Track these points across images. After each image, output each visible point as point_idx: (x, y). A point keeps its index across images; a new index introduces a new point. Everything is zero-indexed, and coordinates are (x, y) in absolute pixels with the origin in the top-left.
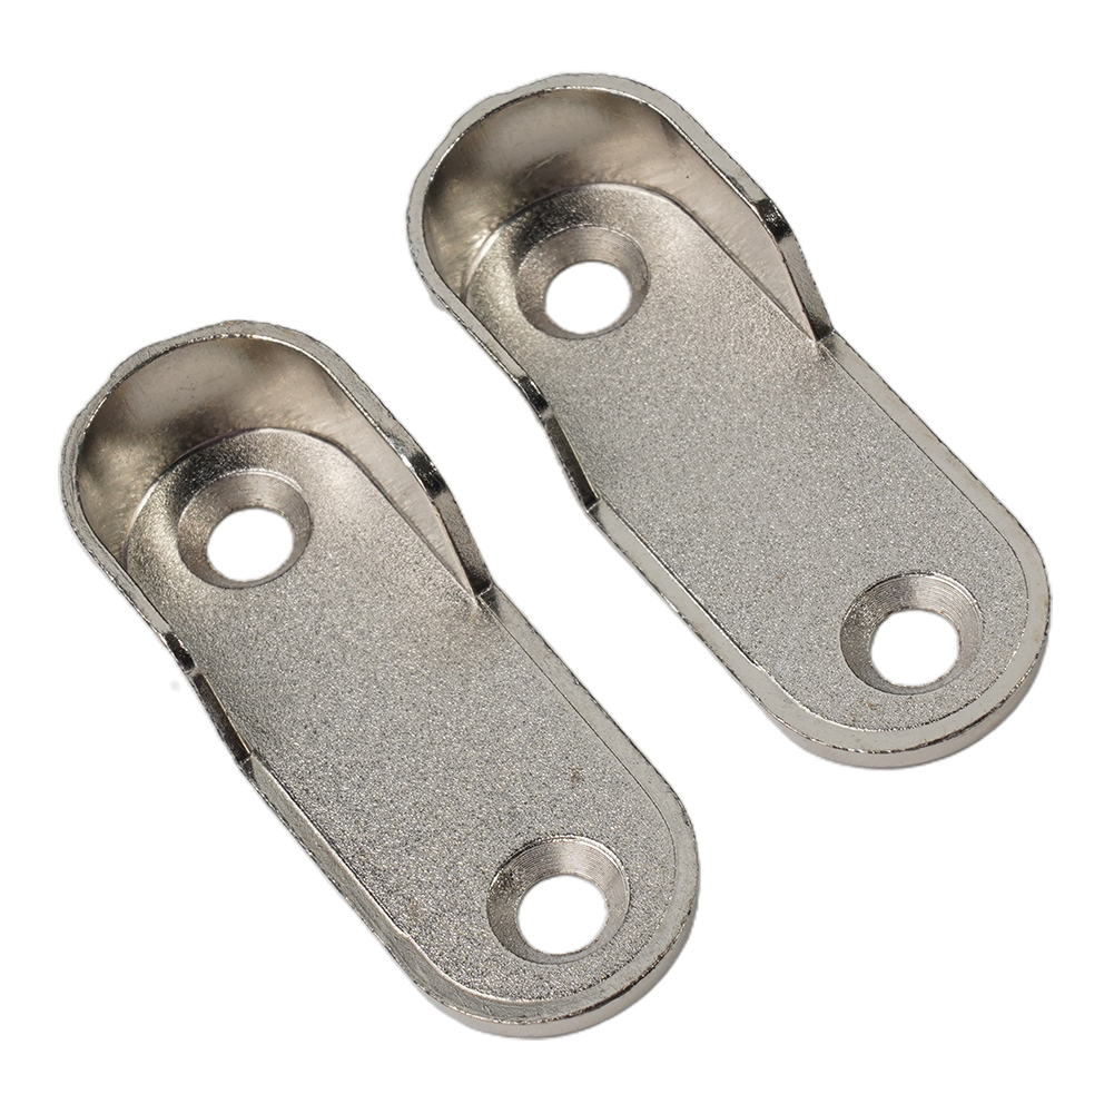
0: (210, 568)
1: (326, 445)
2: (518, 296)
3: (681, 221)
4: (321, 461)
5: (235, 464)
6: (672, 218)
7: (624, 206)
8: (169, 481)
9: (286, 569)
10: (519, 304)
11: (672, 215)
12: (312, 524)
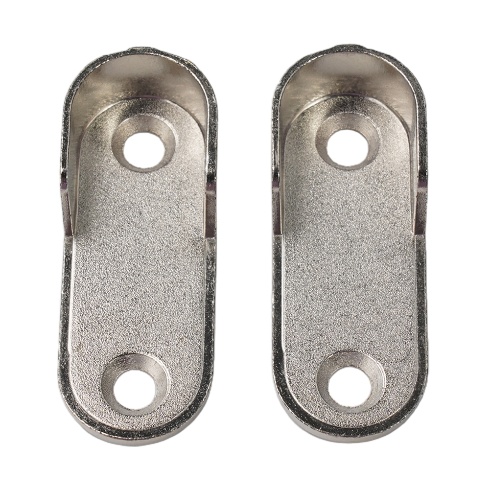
0: (122, 148)
1: (201, 133)
2: (320, 128)
3: (405, 145)
4: (194, 138)
5: (162, 114)
6: (402, 141)
7: (389, 122)
8: (131, 102)
9: (145, 171)
10: (318, 131)
11: (404, 140)
12: (170, 160)
